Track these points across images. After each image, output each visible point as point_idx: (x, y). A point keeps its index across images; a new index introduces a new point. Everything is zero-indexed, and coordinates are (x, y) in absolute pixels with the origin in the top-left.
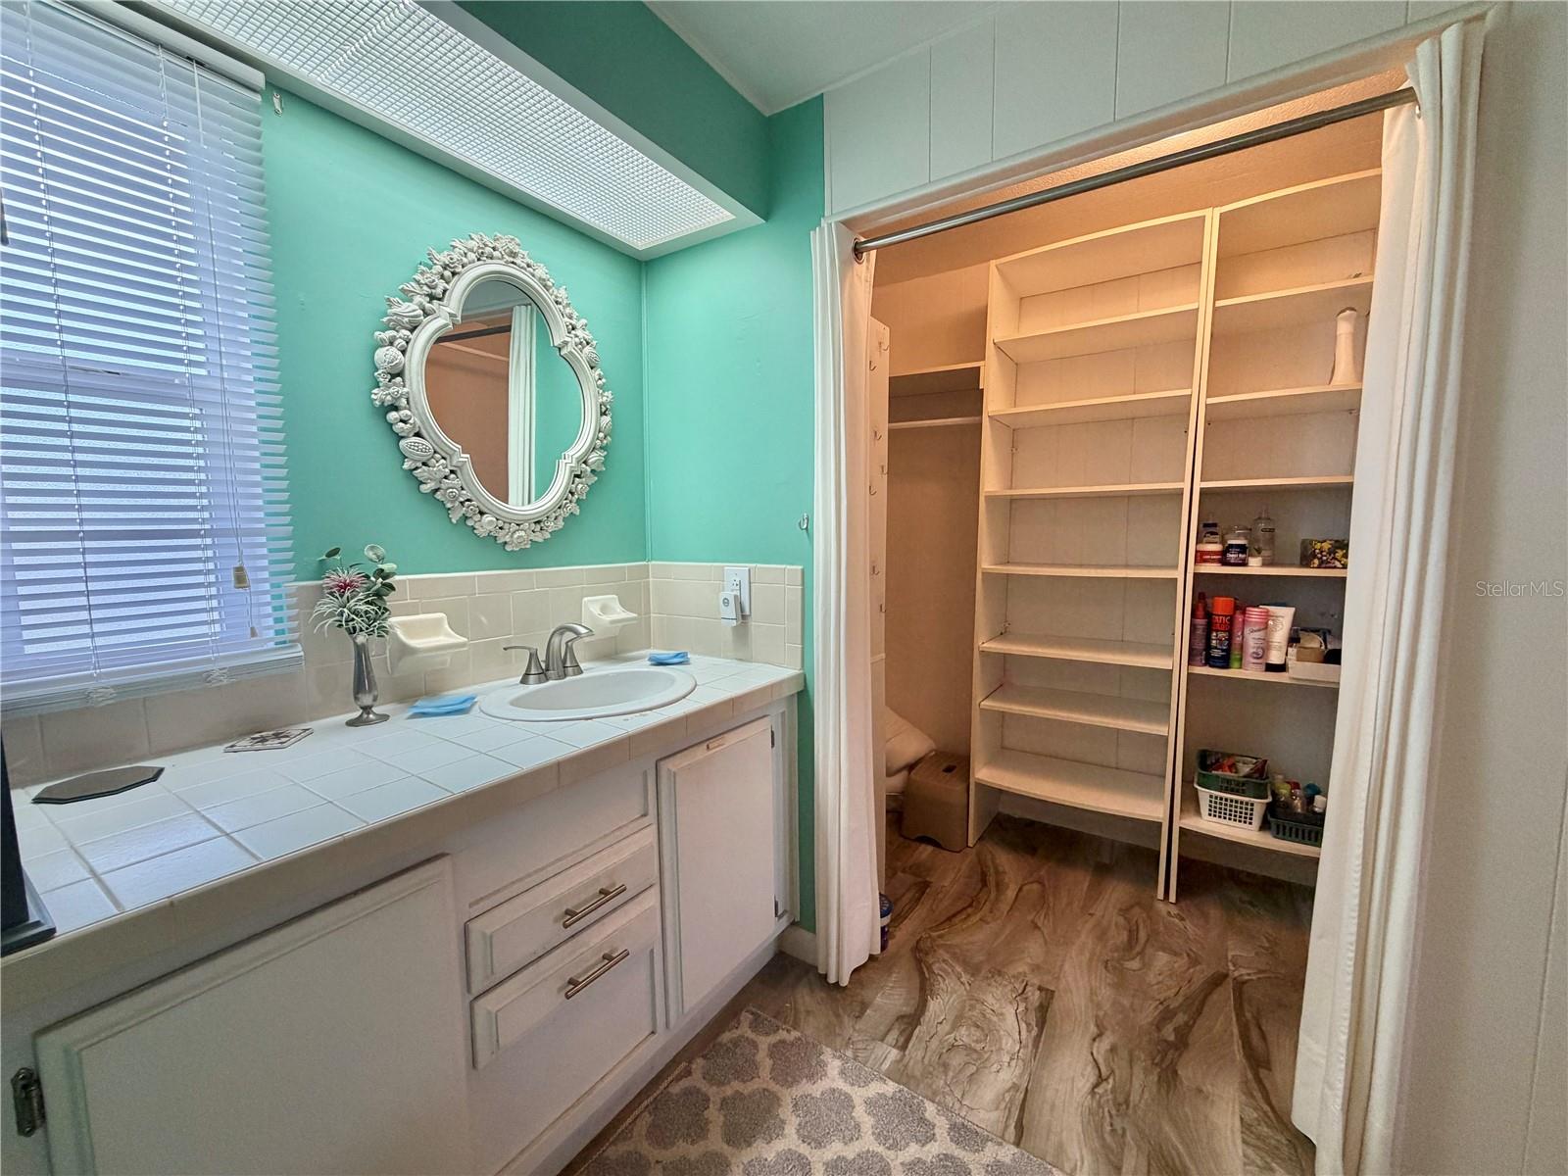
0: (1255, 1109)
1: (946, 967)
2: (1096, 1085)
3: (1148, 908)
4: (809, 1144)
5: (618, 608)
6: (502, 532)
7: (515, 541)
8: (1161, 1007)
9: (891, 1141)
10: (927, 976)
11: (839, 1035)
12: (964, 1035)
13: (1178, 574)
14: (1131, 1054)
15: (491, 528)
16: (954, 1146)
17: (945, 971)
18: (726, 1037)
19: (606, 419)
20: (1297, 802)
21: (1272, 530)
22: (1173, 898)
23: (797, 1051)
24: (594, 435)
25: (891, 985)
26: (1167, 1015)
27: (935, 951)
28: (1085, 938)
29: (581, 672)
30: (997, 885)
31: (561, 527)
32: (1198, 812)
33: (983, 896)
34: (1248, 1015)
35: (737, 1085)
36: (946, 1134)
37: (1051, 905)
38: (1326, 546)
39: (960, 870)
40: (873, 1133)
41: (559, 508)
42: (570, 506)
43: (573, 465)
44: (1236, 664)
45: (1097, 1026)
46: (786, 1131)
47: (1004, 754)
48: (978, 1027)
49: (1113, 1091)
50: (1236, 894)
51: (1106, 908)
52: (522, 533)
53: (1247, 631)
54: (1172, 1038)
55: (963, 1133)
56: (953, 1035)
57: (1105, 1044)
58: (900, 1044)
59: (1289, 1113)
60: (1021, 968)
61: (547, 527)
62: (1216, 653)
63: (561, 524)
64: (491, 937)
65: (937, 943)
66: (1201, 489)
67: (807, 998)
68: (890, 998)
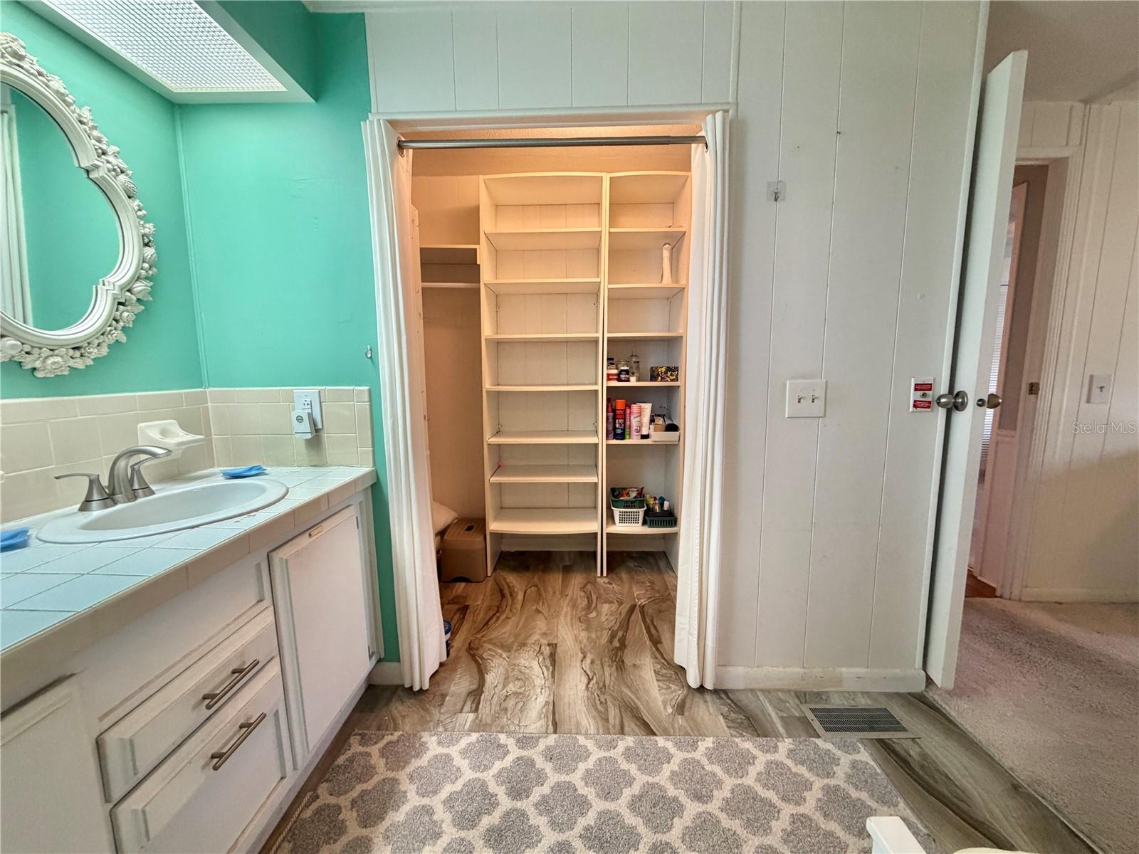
0: (659, 663)
1: (491, 653)
2: (589, 683)
3: (594, 583)
4: (428, 796)
5: (181, 432)
6: (29, 358)
7: (49, 367)
8: (610, 632)
9: (483, 767)
10: (481, 662)
11: (431, 721)
12: (512, 687)
13: (598, 387)
14: (601, 660)
15: (13, 352)
16: (521, 751)
17: (490, 655)
18: (341, 760)
19: (149, 252)
20: (657, 508)
21: (638, 362)
22: (605, 574)
23: (402, 744)
24: (138, 265)
25: (458, 676)
26: (613, 636)
27: (482, 646)
28: (566, 608)
29: (153, 493)
30: (511, 595)
31: (106, 354)
32: (614, 523)
33: (504, 604)
34: (648, 620)
35: (359, 788)
36: (515, 746)
37: (544, 596)
38: (663, 370)
39: (486, 592)
40: (470, 768)
41: (103, 334)
42: (116, 333)
43: (115, 292)
44: (627, 437)
45: (582, 653)
46: (409, 797)
47: (503, 511)
48: (519, 679)
49: (597, 683)
50: (631, 564)
51: (573, 589)
52: (58, 359)
53: (632, 417)
54: (618, 645)
55: (526, 741)
56: (505, 690)
57: (588, 661)
58: (473, 709)
59: (673, 660)
60: (535, 637)
61: (90, 353)
62: (619, 431)
63: (105, 351)
64: (131, 741)
65: (482, 641)
66: (608, 338)
67: (400, 708)
68: (460, 684)
